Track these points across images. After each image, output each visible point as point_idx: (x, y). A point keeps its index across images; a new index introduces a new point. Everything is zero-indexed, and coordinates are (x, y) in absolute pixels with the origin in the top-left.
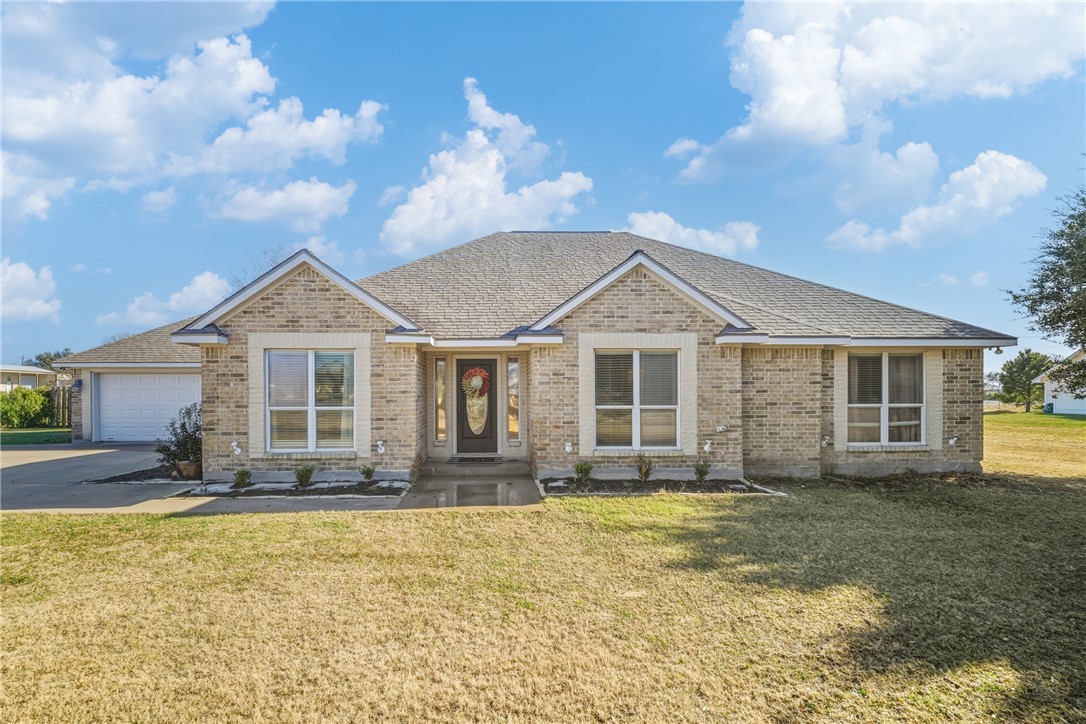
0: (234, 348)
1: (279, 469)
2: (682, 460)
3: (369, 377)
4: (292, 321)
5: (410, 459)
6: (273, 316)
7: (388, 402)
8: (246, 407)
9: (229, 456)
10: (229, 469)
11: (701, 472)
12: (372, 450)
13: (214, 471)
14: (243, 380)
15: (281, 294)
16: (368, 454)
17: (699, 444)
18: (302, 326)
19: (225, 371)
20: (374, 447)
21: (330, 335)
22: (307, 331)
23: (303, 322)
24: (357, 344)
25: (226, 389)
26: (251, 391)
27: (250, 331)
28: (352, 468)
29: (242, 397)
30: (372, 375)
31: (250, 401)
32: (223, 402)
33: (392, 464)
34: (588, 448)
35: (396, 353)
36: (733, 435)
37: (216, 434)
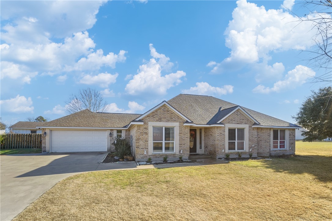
0: (145, 126)
1: (156, 158)
2: (245, 153)
3: (178, 134)
4: (160, 119)
5: (188, 154)
6: (155, 118)
7: (183, 140)
8: (148, 141)
9: (143, 154)
10: (143, 158)
11: (251, 155)
12: (179, 152)
13: (139, 159)
14: (147, 134)
15: (157, 112)
16: (178, 153)
17: (249, 149)
18: (162, 120)
19: (142, 132)
20: (180, 151)
21: (169, 123)
22: (163, 122)
23: (163, 119)
24: (176, 125)
25: (142, 136)
26: (149, 137)
27: (149, 121)
28: (174, 157)
29: (147, 139)
30: (179, 133)
31: (149, 140)
32: (141, 140)
33: (184, 155)
34: (227, 151)
35: (185, 128)
36: (255, 147)
37: (140, 149)
